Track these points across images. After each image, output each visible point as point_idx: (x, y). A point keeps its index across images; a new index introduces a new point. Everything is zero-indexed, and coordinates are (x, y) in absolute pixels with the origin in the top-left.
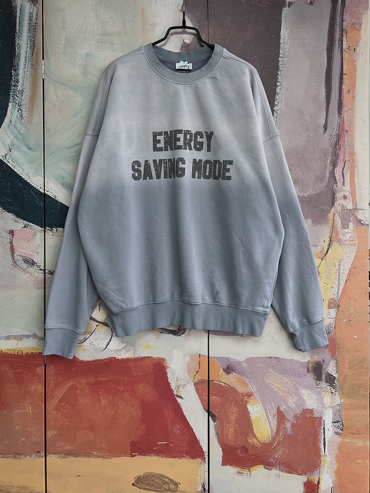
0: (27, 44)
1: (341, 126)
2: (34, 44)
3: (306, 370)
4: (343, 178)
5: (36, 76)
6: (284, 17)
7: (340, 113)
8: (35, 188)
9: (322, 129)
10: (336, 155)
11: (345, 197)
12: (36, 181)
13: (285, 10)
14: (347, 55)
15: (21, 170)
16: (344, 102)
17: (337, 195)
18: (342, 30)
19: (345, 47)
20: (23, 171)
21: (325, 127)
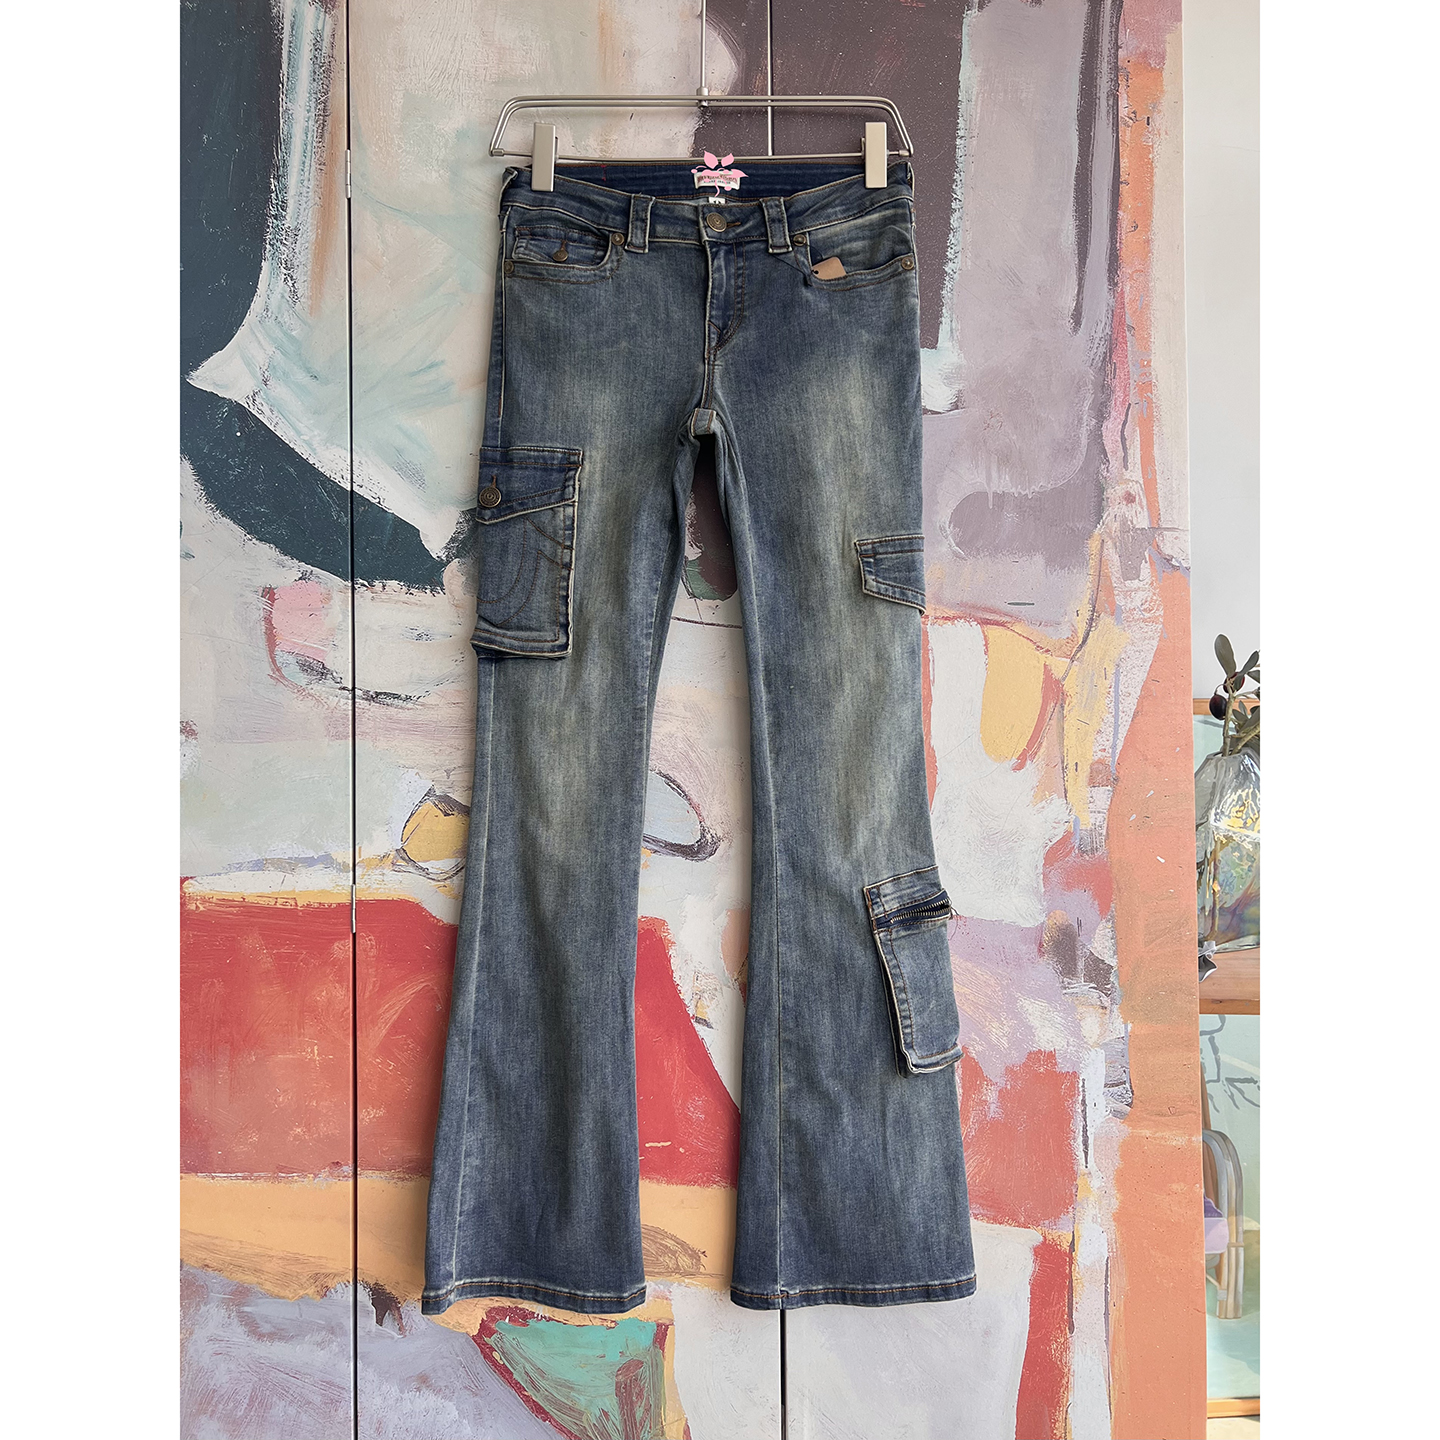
0: (308, 111)
1: (1117, 317)
2: (325, 110)
3: (1035, 948)
4: (1125, 448)
5: (331, 191)
6: (968, 34)
7: (1113, 282)
8: (329, 480)
9: (1068, 323)
10: (1104, 390)
11: (1130, 498)
12: (330, 462)
13: (971, 17)
14: (1128, 134)
15: (292, 433)
16: (1124, 253)
17: (1109, 493)
18: (1115, 69)
19: (1123, 112)
20: (299, 433)
21: (1077, 317)
